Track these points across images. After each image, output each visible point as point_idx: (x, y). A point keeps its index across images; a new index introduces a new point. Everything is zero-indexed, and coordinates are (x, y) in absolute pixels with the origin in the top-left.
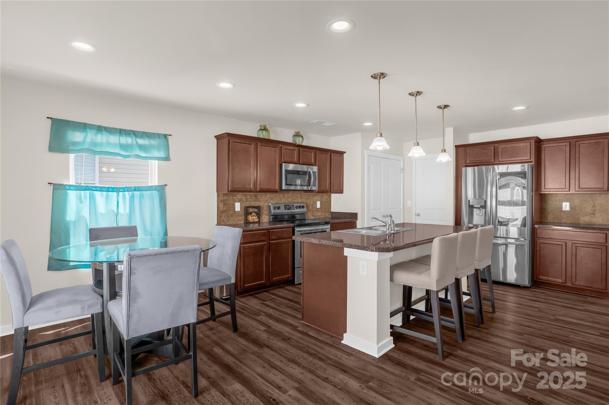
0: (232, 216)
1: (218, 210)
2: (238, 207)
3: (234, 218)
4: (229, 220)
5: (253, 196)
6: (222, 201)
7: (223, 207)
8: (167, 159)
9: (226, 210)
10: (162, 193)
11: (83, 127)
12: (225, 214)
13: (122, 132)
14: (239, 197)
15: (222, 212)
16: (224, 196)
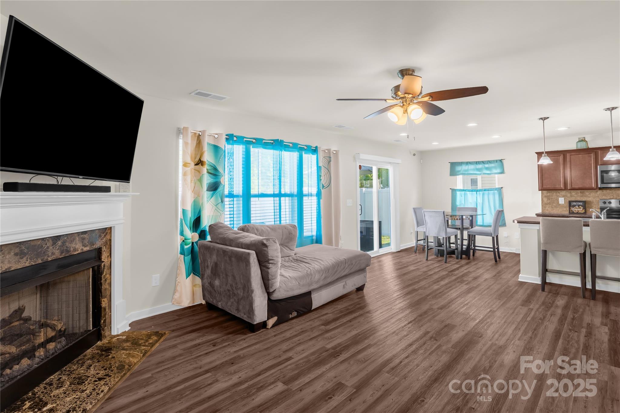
0: (556, 207)
1: (542, 203)
2: (562, 201)
3: (558, 208)
4: (553, 210)
5: (579, 193)
6: (545, 197)
7: (547, 201)
8: (503, 172)
9: (550, 203)
10: (500, 192)
11: (461, 164)
12: (549, 205)
13: (477, 163)
14: (563, 194)
15: (546, 204)
16: (547, 193)
